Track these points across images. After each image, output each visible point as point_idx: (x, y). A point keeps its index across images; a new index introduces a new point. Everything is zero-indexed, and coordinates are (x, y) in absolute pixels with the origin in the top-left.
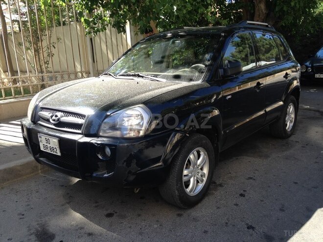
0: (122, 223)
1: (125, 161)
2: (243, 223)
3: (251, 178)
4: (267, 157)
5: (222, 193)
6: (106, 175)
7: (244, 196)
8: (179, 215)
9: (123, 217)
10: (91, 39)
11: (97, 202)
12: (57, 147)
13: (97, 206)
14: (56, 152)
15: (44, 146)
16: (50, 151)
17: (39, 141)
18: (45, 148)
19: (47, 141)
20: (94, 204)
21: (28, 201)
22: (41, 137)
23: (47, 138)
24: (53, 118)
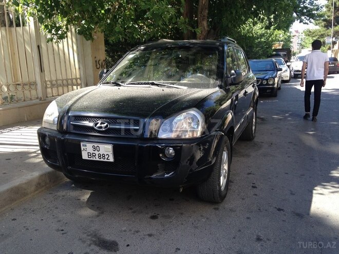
0: (171, 222)
1: (188, 160)
2: (272, 208)
3: (250, 173)
4: (248, 156)
5: (237, 187)
6: (166, 176)
7: (256, 188)
8: (217, 209)
9: (169, 217)
10: (38, 47)
11: (131, 209)
12: (110, 154)
13: (134, 212)
14: (107, 159)
15: (89, 154)
16: (98, 159)
17: (82, 149)
18: (90, 156)
19: (95, 148)
20: (130, 211)
21: (54, 217)
22: (86, 146)
23: (96, 145)
24: (99, 125)
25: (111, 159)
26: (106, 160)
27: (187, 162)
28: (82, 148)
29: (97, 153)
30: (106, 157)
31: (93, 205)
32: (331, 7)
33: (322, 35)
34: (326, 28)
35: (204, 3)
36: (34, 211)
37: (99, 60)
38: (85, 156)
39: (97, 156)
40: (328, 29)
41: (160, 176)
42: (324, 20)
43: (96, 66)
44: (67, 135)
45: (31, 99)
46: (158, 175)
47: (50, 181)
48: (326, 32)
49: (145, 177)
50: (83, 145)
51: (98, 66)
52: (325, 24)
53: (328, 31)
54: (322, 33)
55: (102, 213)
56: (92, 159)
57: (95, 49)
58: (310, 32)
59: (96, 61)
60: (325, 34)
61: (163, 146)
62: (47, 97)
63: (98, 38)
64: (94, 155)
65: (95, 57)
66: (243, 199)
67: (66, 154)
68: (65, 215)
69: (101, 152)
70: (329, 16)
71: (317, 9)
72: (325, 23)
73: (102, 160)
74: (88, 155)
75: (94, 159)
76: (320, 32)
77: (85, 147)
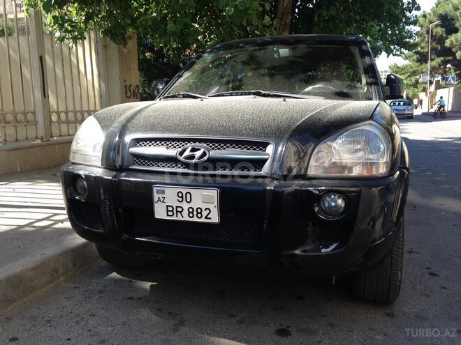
3: (412, 252)
6: (324, 250)
7: (437, 276)
8: (391, 315)
10: (41, 58)
11: (233, 316)
12: (212, 207)
13: (241, 322)
14: (206, 218)
15: (170, 209)
16: (187, 218)
17: (156, 199)
18: (170, 213)
19: (182, 197)
20: (232, 319)
21: (92, 333)
22: (163, 192)
23: (184, 191)
24: (187, 153)
25: (215, 218)
26: (203, 220)
27: (369, 223)
28: (156, 196)
29: (186, 206)
30: (205, 213)
31: (159, 309)
32: (425, 35)
33: (414, 72)
34: (419, 63)
35: (285, 5)
36: (49, 321)
37: (130, 86)
38: (160, 213)
39: (185, 213)
40: (422, 64)
41: (311, 251)
42: (417, 53)
43: (126, 93)
44: (124, 174)
45: (27, 138)
46: (307, 248)
47: (74, 265)
48: (420, 68)
49: (282, 254)
50: (158, 192)
51: (129, 94)
52: (417, 58)
53: (422, 66)
54: (414, 69)
55: (182, 323)
56: (174, 218)
57: (124, 68)
58: (398, 68)
59: (126, 86)
60: (418, 70)
61: (323, 190)
62: (52, 136)
63: (129, 52)
64: (180, 209)
65: (125, 81)
66: (427, 296)
67: (120, 211)
68: (110, 328)
69: (195, 205)
70: (422, 48)
71: (410, 37)
72: (418, 56)
73: (195, 219)
74: (168, 211)
75: (180, 218)
76: (411, 68)
77: (161, 196)
